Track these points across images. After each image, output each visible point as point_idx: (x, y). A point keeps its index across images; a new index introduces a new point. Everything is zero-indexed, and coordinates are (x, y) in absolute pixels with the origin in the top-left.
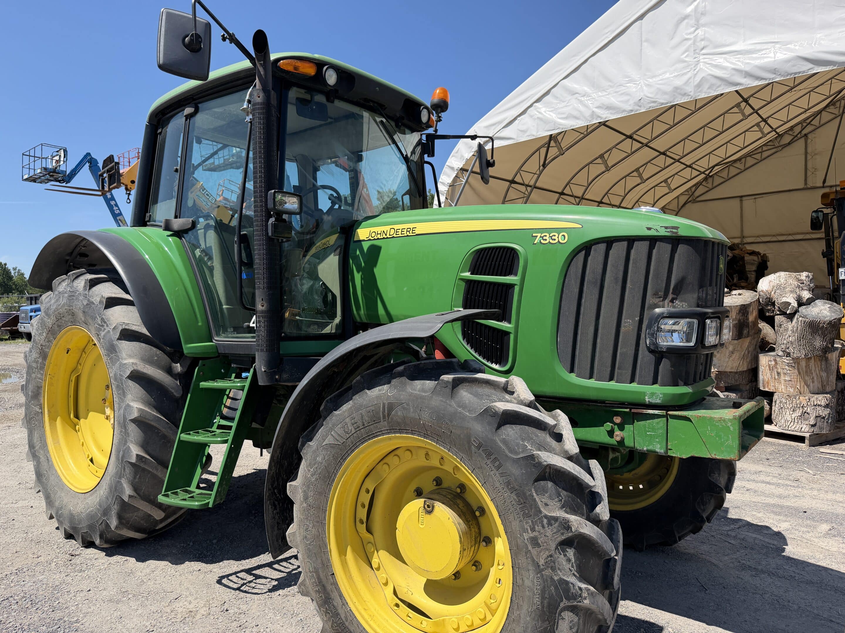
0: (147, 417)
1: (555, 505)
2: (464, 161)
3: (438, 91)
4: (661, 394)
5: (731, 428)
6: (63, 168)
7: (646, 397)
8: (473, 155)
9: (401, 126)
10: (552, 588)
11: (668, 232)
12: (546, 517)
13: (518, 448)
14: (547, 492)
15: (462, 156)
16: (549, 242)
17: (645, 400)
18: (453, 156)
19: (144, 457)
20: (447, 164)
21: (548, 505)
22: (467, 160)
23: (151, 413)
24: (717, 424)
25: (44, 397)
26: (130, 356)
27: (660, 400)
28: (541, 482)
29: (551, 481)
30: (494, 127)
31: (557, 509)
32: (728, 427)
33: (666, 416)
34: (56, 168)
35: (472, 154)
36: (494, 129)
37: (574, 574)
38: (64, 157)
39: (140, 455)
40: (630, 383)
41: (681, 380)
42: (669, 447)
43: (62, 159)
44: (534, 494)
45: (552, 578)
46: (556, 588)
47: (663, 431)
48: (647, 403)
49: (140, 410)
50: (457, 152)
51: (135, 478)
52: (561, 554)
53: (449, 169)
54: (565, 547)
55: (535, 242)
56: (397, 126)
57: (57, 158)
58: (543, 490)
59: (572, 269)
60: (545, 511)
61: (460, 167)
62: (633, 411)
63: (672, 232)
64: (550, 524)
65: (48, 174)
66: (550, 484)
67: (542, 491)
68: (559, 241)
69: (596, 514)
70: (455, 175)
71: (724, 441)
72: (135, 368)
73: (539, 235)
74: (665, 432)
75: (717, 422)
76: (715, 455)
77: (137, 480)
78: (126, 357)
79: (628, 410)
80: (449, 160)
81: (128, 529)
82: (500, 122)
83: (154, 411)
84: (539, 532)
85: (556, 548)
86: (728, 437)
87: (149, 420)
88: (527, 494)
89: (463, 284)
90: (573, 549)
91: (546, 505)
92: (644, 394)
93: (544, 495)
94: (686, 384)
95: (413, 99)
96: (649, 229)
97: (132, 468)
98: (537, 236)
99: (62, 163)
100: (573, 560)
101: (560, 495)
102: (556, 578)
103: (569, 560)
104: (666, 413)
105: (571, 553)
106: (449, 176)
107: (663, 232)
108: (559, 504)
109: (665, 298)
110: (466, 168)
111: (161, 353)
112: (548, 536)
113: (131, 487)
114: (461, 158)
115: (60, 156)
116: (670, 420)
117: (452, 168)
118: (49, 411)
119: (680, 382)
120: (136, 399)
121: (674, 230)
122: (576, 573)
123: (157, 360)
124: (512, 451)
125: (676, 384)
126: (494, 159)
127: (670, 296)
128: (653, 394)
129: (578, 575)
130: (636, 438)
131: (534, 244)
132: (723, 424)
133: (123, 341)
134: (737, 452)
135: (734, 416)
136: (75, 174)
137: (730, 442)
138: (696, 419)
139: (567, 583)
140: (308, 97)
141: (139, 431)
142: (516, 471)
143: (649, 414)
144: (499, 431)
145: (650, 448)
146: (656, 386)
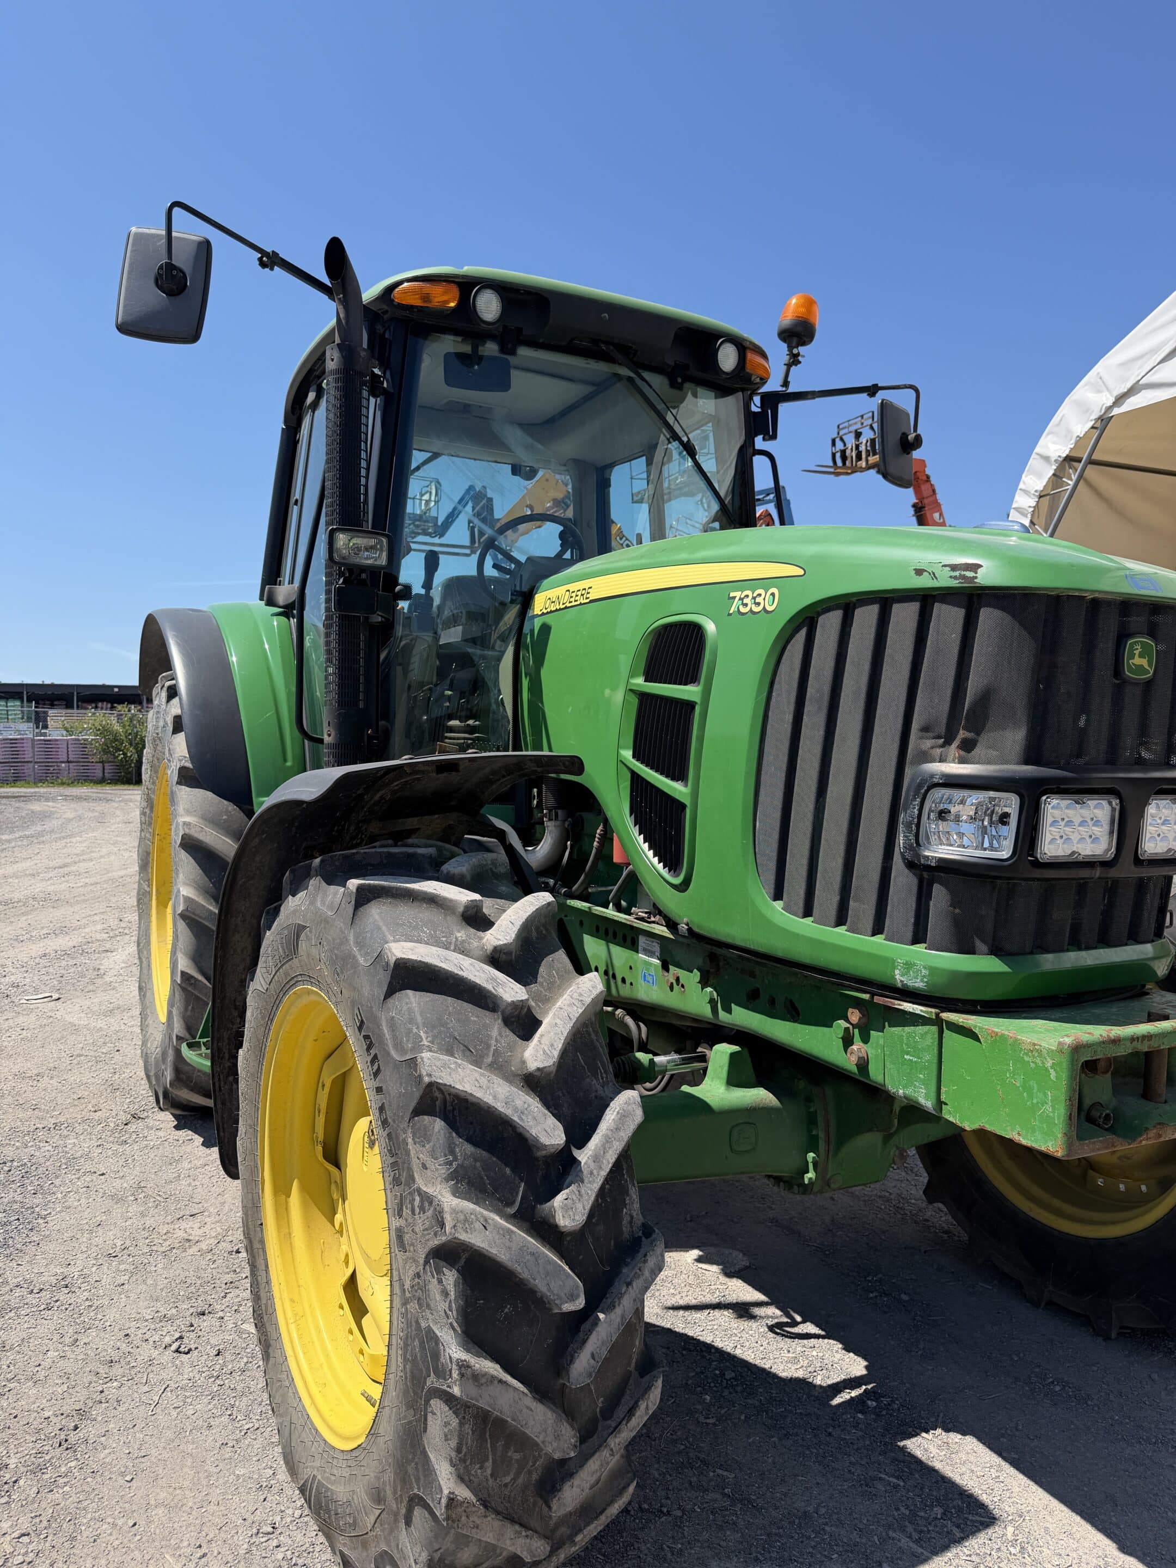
0: (198, 912)
1: (437, 1169)
2: (1073, 441)
3: (794, 301)
4: (925, 968)
5: (1053, 1074)
6: (433, 513)
7: (897, 972)
8: (1093, 427)
9: (682, 384)
10: (416, 1343)
11: (955, 578)
12: (419, 1191)
13: (408, 1041)
14: (429, 1141)
15: (1069, 431)
16: (751, 611)
17: (893, 977)
18: (1048, 434)
19: (192, 977)
20: (1037, 450)
21: (426, 1169)
22: (1079, 440)
23: (204, 906)
24: (1026, 1058)
25: (152, 868)
26: (188, 812)
27: (922, 981)
28: (426, 1117)
29: (446, 1119)
30: (1139, 363)
31: (439, 1179)
32: (1046, 1069)
33: (938, 1022)
34: (425, 513)
35: (1091, 424)
36: (1141, 367)
37: (451, 1324)
38: (436, 494)
39: (187, 973)
40: (873, 935)
41: (983, 941)
42: (943, 1098)
43: (433, 498)
44: (410, 1140)
45: (417, 1322)
46: (422, 1343)
47: (930, 1057)
48: (899, 985)
49: (188, 900)
50: (1058, 424)
51: (186, 1009)
52: (434, 1278)
53: (1041, 461)
54: (442, 1263)
55: (731, 612)
56: (674, 385)
57: (426, 497)
58: (425, 1134)
59: (783, 668)
60: (420, 1182)
61: (1064, 455)
62: (877, 999)
63: (963, 577)
64: (422, 1209)
65: (413, 523)
66: (438, 1125)
67: (423, 1136)
68: (764, 608)
69: (547, 1211)
70: (1052, 472)
71: (1038, 1103)
72: (187, 831)
73: (737, 594)
74: (935, 1061)
75: (1027, 1054)
76: (1019, 1134)
77: (189, 1013)
78: (183, 813)
79: (866, 996)
80: (1042, 442)
81: (192, 1090)
82: (1153, 351)
83: (211, 904)
84: (406, 1220)
85: (426, 1262)
86: (1045, 1095)
87: (200, 917)
88: (401, 1139)
89: (635, 701)
90: (454, 1272)
91: (424, 1167)
92: (892, 963)
93: (424, 1146)
94: (996, 951)
95: (698, 326)
96: (919, 572)
97: (182, 993)
98: (734, 598)
99: (433, 504)
100: (453, 1297)
101: (452, 1152)
102: (423, 1325)
103: (445, 1294)
104: (937, 1015)
105: (450, 1277)
106: (1039, 476)
107: (945, 580)
108: (443, 1171)
109: (948, 742)
110: (1075, 454)
111: (235, 810)
112: (416, 1234)
113: (182, 1022)
114: (1066, 436)
115: (431, 493)
116: (947, 1033)
117: (1046, 459)
118: (157, 890)
119: (979, 945)
120: (188, 882)
121: (970, 574)
122: (455, 1324)
123: (225, 821)
124: (399, 1046)
125: (965, 948)
126: (918, 432)
127: (962, 734)
128: (909, 966)
129: (458, 1329)
130: (887, 1063)
131: (730, 615)
132: (1038, 1061)
133: (183, 787)
134: (1060, 1135)
135: (1060, 1043)
136: (453, 522)
137: (1048, 1108)
138: (989, 1038)
139: (436, 1340)
140: (467, 349)
141: (190, 933)
142: (394, 1086)
143: (904, 1012)
144: (390, 1000)
145: (909, 1092)
146: (920, 948)
